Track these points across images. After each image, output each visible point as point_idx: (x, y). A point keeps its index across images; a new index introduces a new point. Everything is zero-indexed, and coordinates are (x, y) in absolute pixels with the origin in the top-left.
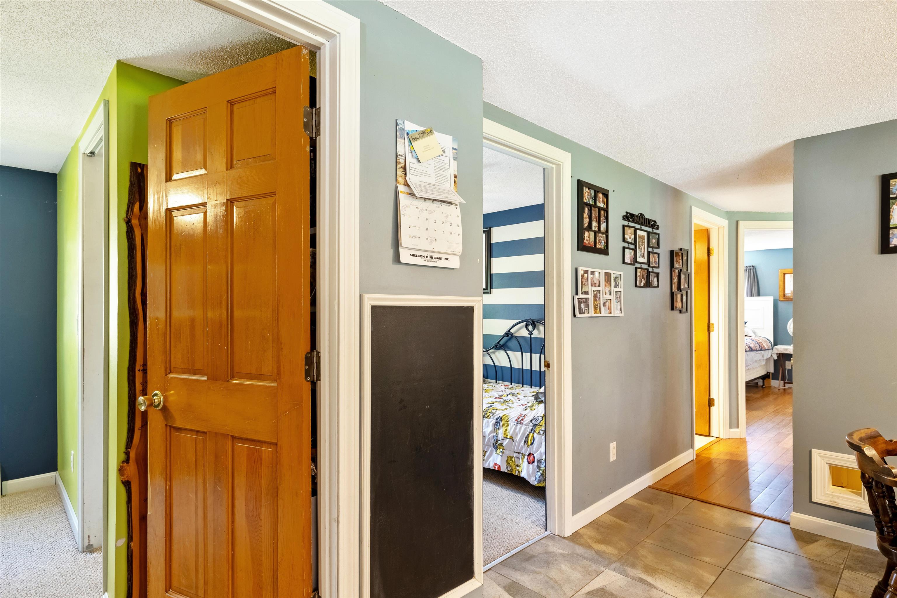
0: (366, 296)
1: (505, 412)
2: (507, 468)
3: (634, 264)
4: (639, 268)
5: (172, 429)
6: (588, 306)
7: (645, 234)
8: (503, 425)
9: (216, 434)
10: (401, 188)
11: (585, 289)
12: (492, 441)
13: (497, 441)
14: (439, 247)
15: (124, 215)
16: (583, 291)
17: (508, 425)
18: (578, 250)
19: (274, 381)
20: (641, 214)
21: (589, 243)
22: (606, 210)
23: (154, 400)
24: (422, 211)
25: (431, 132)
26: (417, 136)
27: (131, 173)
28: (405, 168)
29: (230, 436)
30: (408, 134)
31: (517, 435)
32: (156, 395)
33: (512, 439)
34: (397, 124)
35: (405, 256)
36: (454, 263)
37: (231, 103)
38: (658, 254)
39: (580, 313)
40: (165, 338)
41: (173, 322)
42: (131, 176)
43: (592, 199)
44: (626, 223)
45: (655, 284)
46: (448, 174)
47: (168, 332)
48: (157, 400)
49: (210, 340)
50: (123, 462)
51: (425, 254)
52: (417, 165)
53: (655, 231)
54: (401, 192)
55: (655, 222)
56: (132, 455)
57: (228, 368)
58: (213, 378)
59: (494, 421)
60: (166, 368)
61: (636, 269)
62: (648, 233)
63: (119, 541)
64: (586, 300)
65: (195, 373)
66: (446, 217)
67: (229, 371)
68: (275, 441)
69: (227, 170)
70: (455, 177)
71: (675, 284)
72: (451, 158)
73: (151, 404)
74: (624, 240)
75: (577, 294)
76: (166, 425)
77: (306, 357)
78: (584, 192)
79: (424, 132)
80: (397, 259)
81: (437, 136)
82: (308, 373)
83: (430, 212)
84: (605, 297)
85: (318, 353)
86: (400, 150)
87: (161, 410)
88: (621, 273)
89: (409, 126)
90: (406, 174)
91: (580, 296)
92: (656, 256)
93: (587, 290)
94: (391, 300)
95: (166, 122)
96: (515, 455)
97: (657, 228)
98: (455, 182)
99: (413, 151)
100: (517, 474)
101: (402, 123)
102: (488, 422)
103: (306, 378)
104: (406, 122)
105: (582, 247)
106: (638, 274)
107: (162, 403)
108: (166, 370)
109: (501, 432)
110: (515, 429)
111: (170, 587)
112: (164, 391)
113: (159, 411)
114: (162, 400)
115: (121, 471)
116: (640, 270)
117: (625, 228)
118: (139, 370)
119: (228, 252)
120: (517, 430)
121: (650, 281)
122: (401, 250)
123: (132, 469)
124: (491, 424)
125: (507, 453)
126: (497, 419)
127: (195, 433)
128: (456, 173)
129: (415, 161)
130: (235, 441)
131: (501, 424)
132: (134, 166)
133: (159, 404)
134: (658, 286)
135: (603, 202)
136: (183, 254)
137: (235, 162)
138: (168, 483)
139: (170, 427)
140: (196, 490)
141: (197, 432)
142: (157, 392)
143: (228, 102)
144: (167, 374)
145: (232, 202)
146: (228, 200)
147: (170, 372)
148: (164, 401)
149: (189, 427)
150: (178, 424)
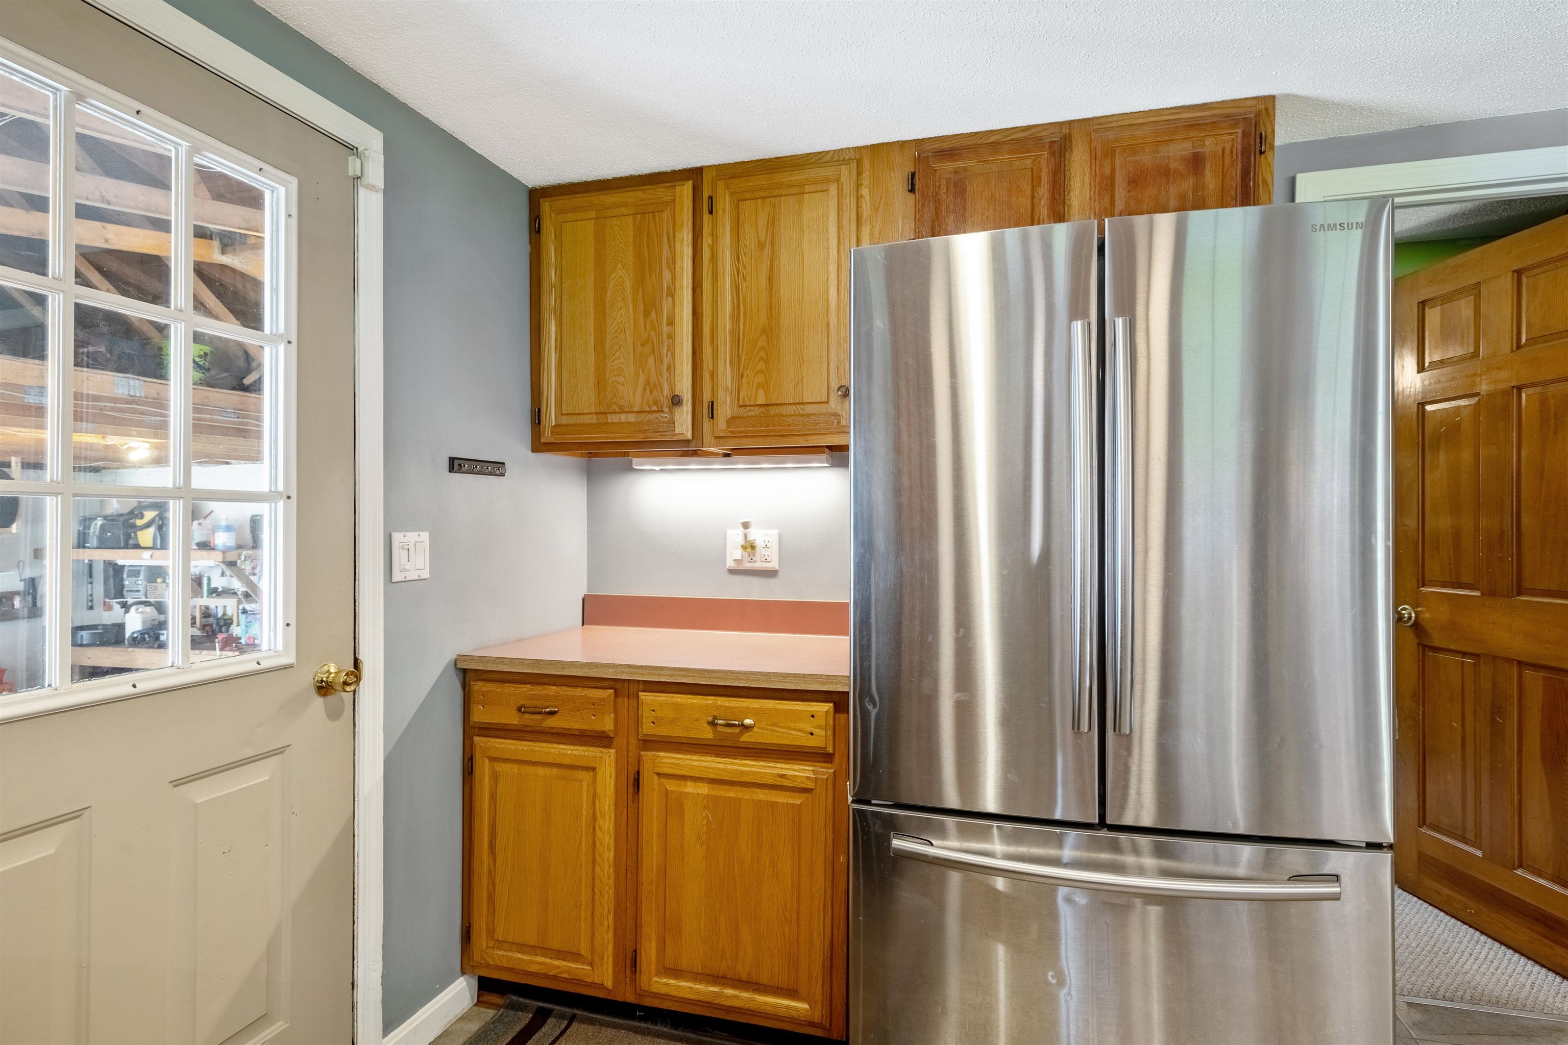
5: (1426, 649)
9: (1495, 658)
23: (1404, 614)
29: (1515, 662)
32: (1404, 609)
37: (1519, 273)
40: (1417, 547)
41: (1428, 531)
47: (1420, 541)
48: (1406, 615)
49: (1485, 550)
57: (1512, 582)
58: (1491, 593)
60: (1418, 580)
65: (1461, 587)
67: (1515, 586)
69: (1513, 350)
76: (1419, 644)
87: (1411, 626)
95: (1417, 305)
107: (1413, 619)
108: (1418, 583)
111: (1424, 823)
112: (1417, 608)
113: (1408, 628)
114: (1413, 615)
119: (1513, 448)
127: (1461, 655)
130: (1523, 668)
133: (1410, 618)
136: (1442, 457)
137: (1523, 341)
138: (1421, 708)
139: (1424, 646)
140: (1463, 719)
141: (1465, 654)
142: (1406, 606)
143: (1514, 271)
144: (1418, 588)
145: (1519, 389)
146: (1513, 387)
147: (1423, 585)
148: (1416, 617)
149: (1452, 647)
150: (1437, 643)
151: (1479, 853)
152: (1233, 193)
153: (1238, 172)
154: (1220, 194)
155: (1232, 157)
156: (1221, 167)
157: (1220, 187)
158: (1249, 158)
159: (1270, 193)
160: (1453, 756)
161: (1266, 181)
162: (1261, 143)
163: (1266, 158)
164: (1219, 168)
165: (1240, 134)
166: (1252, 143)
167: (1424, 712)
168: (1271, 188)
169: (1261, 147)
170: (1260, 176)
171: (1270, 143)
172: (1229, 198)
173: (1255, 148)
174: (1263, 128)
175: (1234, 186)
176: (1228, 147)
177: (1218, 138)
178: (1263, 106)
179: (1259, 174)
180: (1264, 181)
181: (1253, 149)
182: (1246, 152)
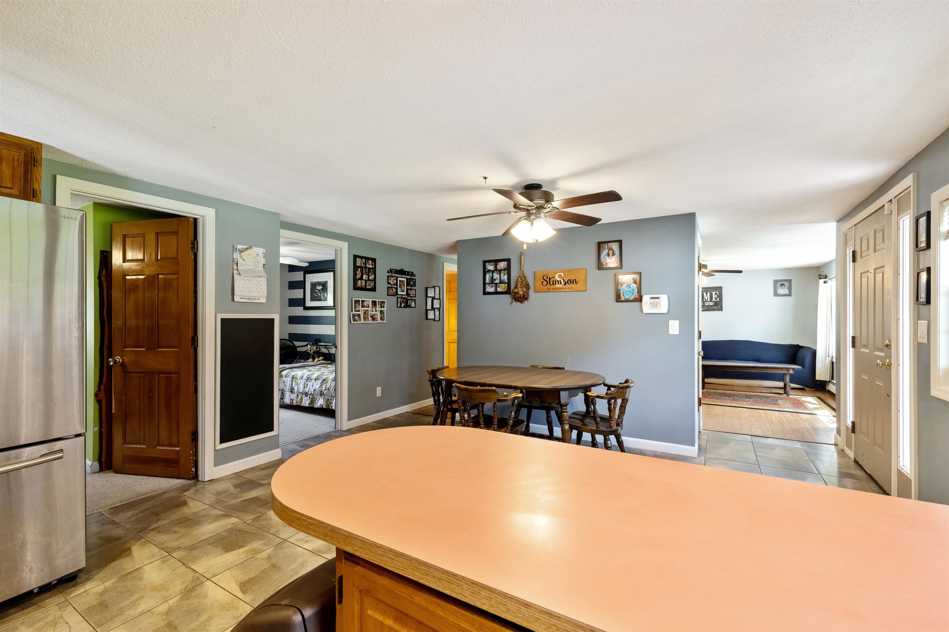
0: (218, 315)
1: (327, 376)
2: (326, 406)
3: (396, 296)
4: (400, 298)
5: (127, 373)
6: (360, 317)
7: (405, 280)
8: (325, 383)
9: (150, 372)
10: (235, 272)
11: (358, 309)
12: (319, 392)
13: (321, 392)
14: (254, 294)
15: (97, 275)
16: (355, 310)
17: (328, 382)
18: (354, 290)
19: (178, 348)
20: (402, 269)
21: (361, 286)
22: (374, 269)
24: (246, 280)
25: (251, 247)
26: (244, 250)
27: (101, 255)
28: (237, 264)
29: (157, 372)
30: (239, 250)
31: (331, 387)
33: (328, 389)
34: (233, 247)
35: (237, 299)
36: (263, 300)
37: (158, 233)
38: (415, 290)
39: (354, 321)
41: (126, 326)
42: (101, 257)
43: (364, 263)
44: (390, 274)
45: (414, 306)
46: (260, 264)
47: (124, 331)
48: (118, 361)
49: (147, 333)
50: (97, 391)
51: (248, 298)
52: (243, 262)
53: (412, 277)
54: (235, 274)
55: (413, 273)
56: (102, 388)
57: (156, 344)
58: (148, 349)
59: (321, 381)
60: (122, 346)
61: (398, 298)
62: (407, 279)
63: (95, 428)
64: (359, 314)
65: (139, 347)
66: (258, 282)
67: (157, 346)
68: (178, 372)
69: (155, 261)
70: (264, 265)
71: (429, 305)
72: (262, 257)
73: (115, 362)
74: (389, 283)
75: (352, 312)
76: (123, 371)
77: (192, 338)
78: (357, 261)
79: (247, 248)
80: (233, 299)
81: (254, 249)
82: (193, 344)
83: (250, 281)
84: (372, 313)
85: (197, 337)
86: (235, 256)
87: (120, 365)
88: (385, 301)
89: (239, 247)
90: (237, 266)
91: (354, 312)
92: (414, 291)
93: (359, 310)
94: (231, 316)
95: (123, 236)
96: (330, 398)
97: (415, 276)
98: (264, 267)
99: (241, 257)
100: (331, 408)
101: (236, 246)
102: (318, 382)
103: (192, 346)
104: (238, 245)
105: (356, 288)
106: (399, 301)
109: (324, 386)
110: (331, 384)
111: (126, 442)
112: (122, 357)
114: (121, 360)
115: (96, 395)
116: (400, 299)
117: (389, 277)
118: (106, 348)
119: (156, 294)
120: (332, 385)
121: (409, 304)
122: (234, 296)
123: (102, 395)
124: (319, 383)
125: (326, 397)
126: (323, 380)
127: (138, 374)
128: (264, 263)
129: (242, 260)
130: (159, 374)
131: (324, 382)
132: (102, 252)
133: (120, 362)
134: (415, 307)
135: (372, 265)
136: (132, 296)
137: (159, 258)
138: (124, 397)
139: (125, 372)
140: (140, 398)
141: (140, 373)
142: (118, 357)
143: (156, 233)
144: (123, 349)
145: (158, 275)
146: (156, 274)
147: (125, 348)
148: (122, 361)
149: (136, 371)
150: (130, 370)
151: (145, 447)
152: (19, 179)
153: (22, 170)
154: (11, 177)
155: (18, 163)
156: (12, 165)
157: (12, 174)
158: (28, 166)
159: (39, 184)
160: (136, 413)
161: (37, 179)
162: (34, 161)
163: (37, 168)
164: (11, 166)
165: (23, 154)
166: (30, 160)
167: (125, 399)
168: (40, 182)
169: (34, 163)
170: (34, 175)
171: (39, 163)
172: (16, 180)
173: (31, 163)
174: (35, 155)
175: (20, 176)
176: (16, 158)
177: (10, 151)
178: (36, 146)
179: (33, 174)
180: (37, 178)
181: (30, 163)
182: (26, 163)
